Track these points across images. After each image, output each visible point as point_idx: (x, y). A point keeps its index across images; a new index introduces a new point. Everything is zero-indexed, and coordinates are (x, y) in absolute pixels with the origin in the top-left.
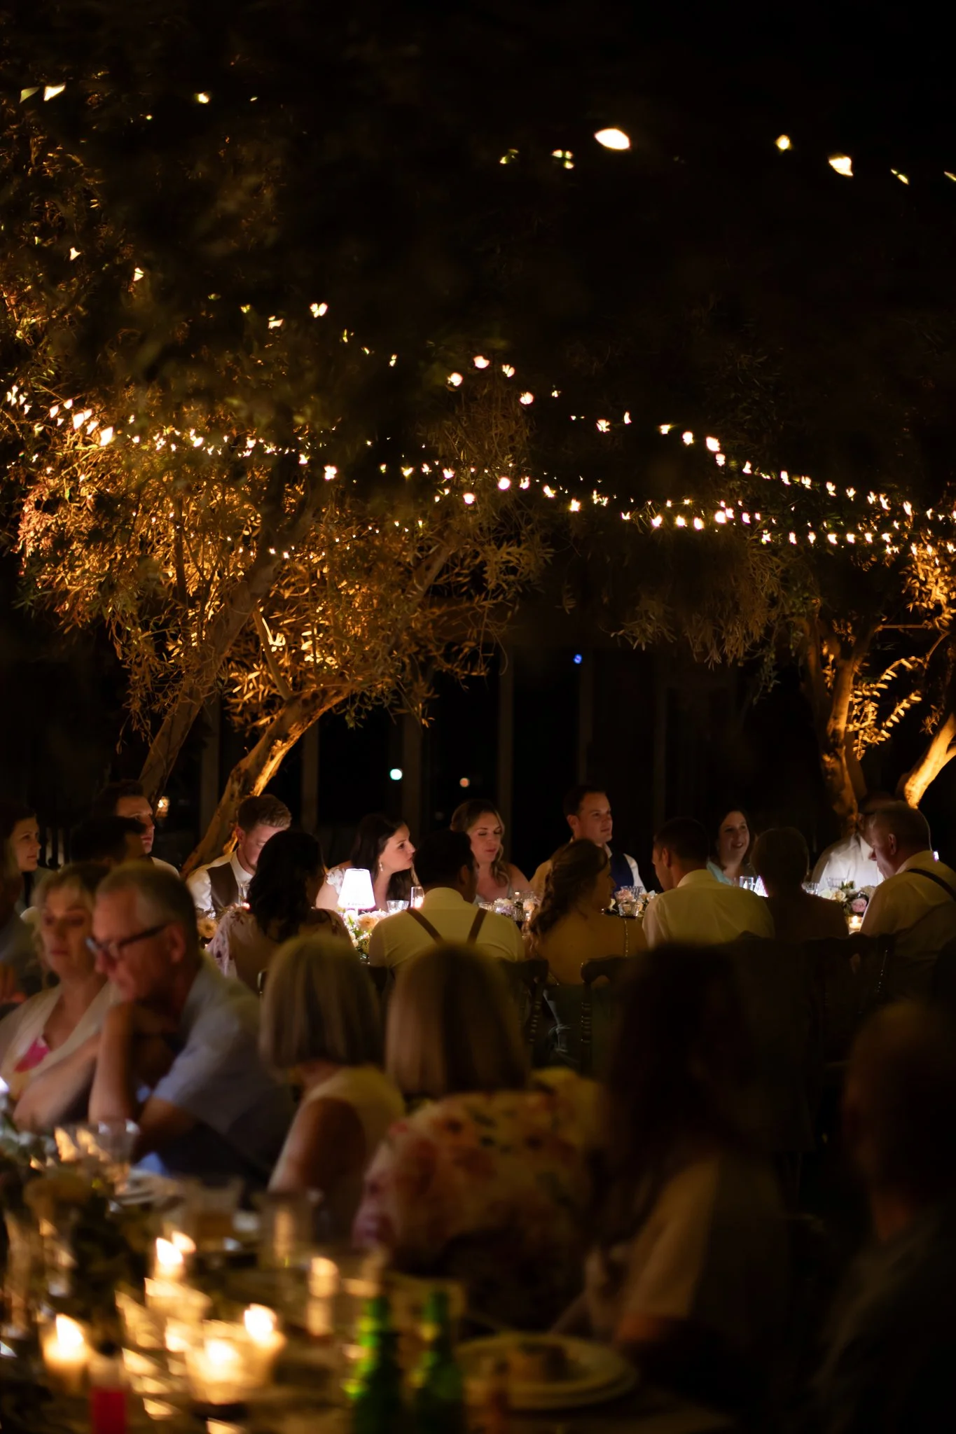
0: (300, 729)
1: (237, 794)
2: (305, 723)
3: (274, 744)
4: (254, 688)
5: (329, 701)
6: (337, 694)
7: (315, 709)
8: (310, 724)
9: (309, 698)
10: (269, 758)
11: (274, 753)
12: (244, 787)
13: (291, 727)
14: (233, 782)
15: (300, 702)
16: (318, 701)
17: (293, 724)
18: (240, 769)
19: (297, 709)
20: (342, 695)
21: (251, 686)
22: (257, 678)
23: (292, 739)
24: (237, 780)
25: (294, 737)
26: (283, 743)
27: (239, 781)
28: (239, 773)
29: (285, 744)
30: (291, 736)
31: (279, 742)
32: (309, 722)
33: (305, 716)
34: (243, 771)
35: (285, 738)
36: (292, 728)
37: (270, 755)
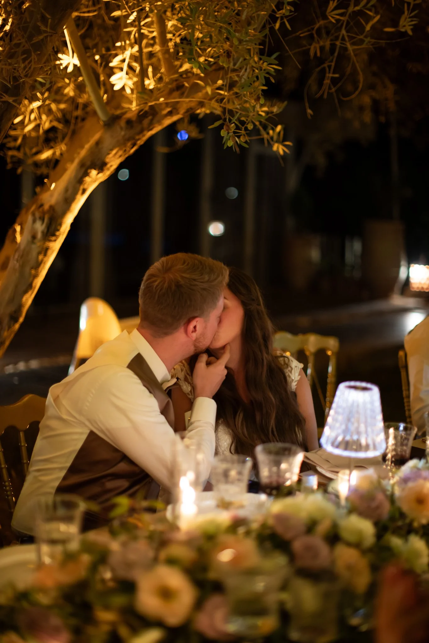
0: (120, 156)
1: (39, 235)
2: (128, 149)
3: (86, 174)
4: (35, 119)
5: (159, 122)
6: (170, 114)
7: (142, 131)
8: (132, 151)
9: (134, 119)
10: (80, 192)
11: (86, 186)
12: (49, 227)
13: (109, 154)
14: (34, 221)
15: (123, 123)
16: (146, 122)
17: (112, 150)
18: (42, 205)
19: (120, 132)
20: (178, 113)
21: (33, 116)
22: (39, 108)
23: (108, 169)
24: (40, 218)
25: (111, 166)
26: (98, 173)
27: (43, 220)
28: (41, 209)
29: (100, 175)
30: (108, 166)
31: (94, 172)
32: (132, 148)
33: (128, 140)
34: (46, 207)
35: (101, 167)
36: (111, 156)
37: (82, 187)
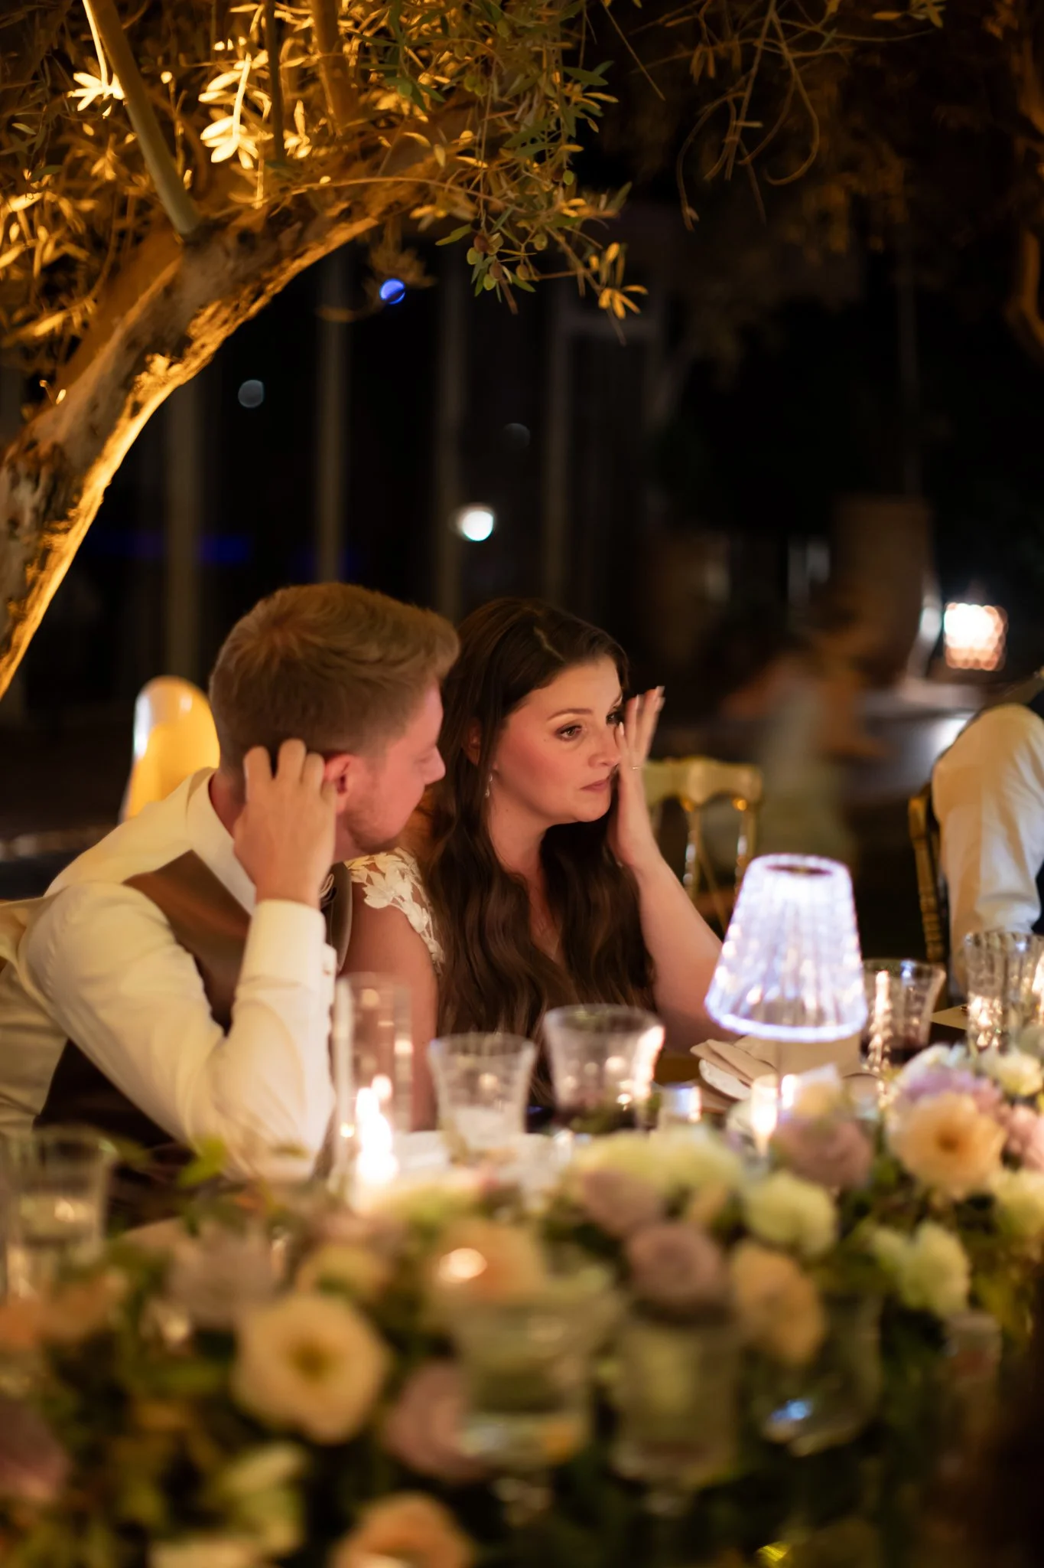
0: (225, 322)
1: (28, 518)
2: (243, 304)
3: (142, 366)
4: (21, 236)
5: (321, 238)
6: (347, 216)
7: (277, 260)
8: (255, 308)
9: (258, 229)
10: (128, 410)
11: (140, 397)
12: (50, 497)
13: (197, 316)
14: (15, 483)
15: (230, 240)
16: (287, 237)
17: (203, 306)
18: (33, 444)
19: (222, 261)
20: (367, 215)
22: (29, 211)
23: (196, 354)
24: (28, 476)
25: (203, 346)
26: (171, 365)
27: (37, 482)
28: (31, 454)
29: (176, 368)
30: (196, 345)
31: (160, 362)
32: (254, 301)
33: (244, 281)
34: (44, 448)
35: (178, 349)
36: (201, 320)
37: (130, 399)
